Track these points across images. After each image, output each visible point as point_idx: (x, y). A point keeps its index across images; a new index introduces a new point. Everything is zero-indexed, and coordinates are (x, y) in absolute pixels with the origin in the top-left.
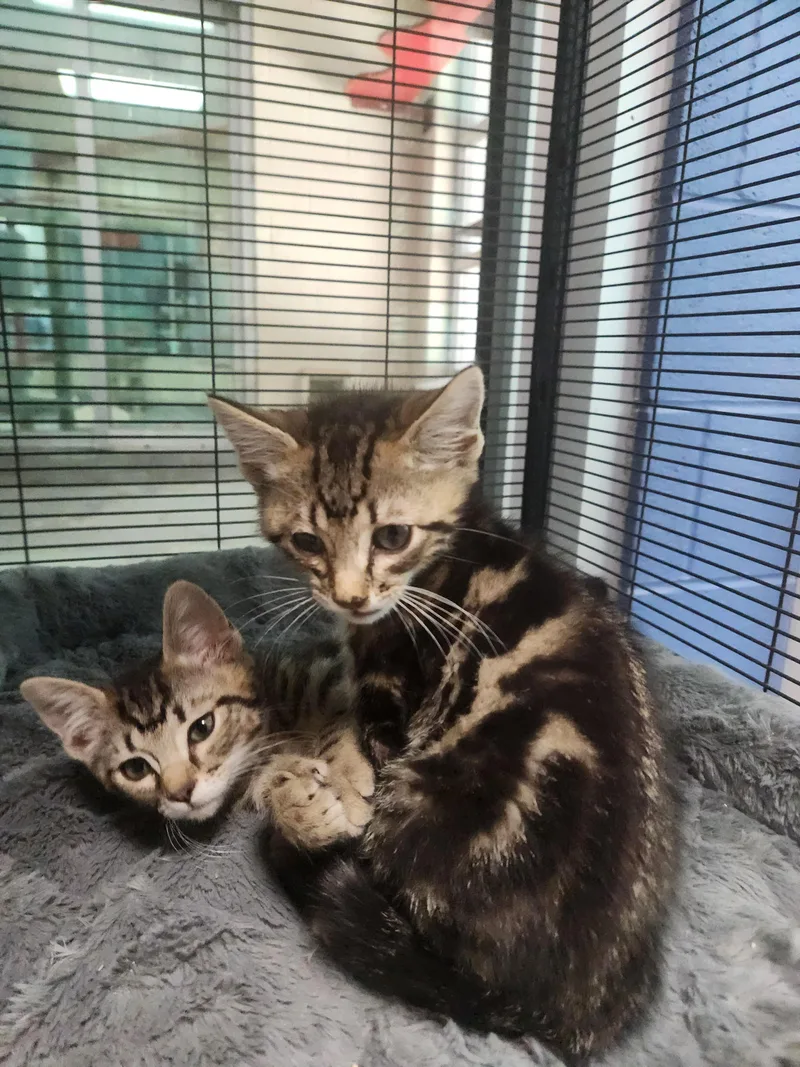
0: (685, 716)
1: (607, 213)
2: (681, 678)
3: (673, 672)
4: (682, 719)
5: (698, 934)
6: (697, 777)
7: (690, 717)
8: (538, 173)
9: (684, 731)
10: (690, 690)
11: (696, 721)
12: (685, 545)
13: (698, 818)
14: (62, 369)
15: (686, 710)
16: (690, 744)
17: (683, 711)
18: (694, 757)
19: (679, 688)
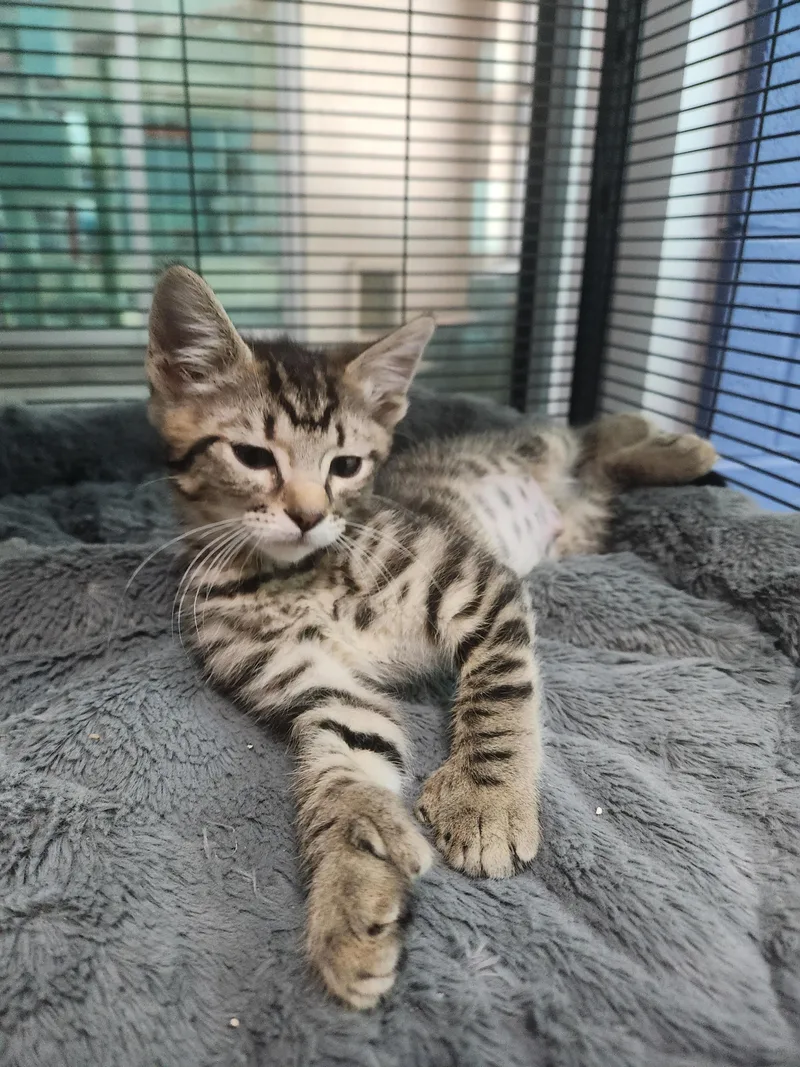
0: (774, 574)
1: (690, 10)
2: (770, 529)
3: (761, 522)
4: (770, 578)
5: (788, 856)
6: (786, 653)
7: (781, 575)
8: (595, 53)
9: (772, 592)
10: (781, 543)
11: (790, 579)
12: (772, 416)
13: (790, 703)
14: (109, 272)
15: (776, 567)
16: (780, 610)
17: (772, 569)
18: (786, 627)
19: (767, 541)
